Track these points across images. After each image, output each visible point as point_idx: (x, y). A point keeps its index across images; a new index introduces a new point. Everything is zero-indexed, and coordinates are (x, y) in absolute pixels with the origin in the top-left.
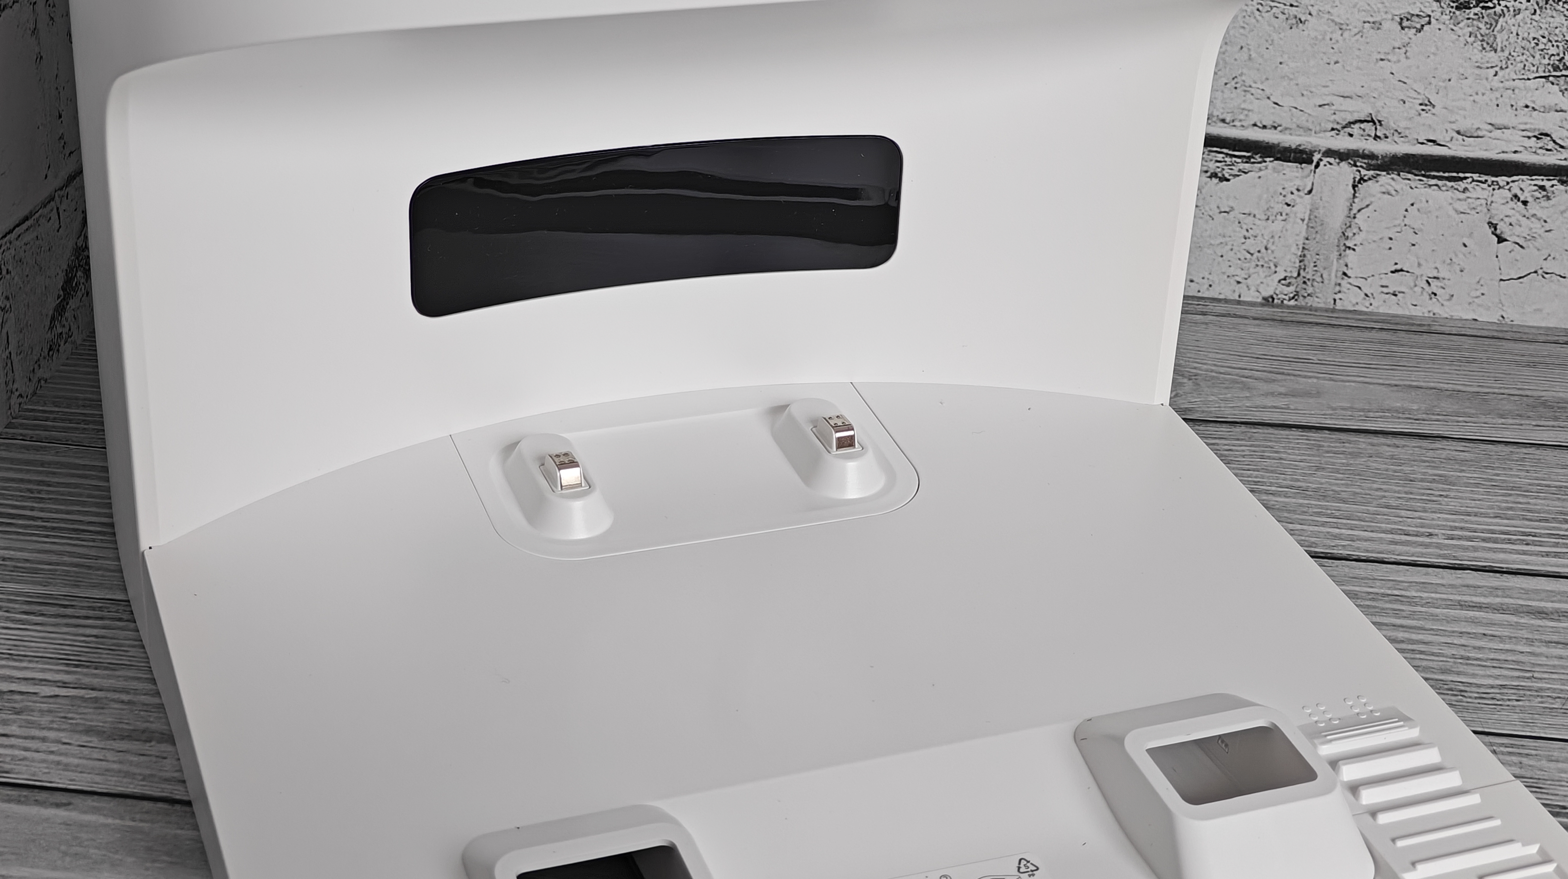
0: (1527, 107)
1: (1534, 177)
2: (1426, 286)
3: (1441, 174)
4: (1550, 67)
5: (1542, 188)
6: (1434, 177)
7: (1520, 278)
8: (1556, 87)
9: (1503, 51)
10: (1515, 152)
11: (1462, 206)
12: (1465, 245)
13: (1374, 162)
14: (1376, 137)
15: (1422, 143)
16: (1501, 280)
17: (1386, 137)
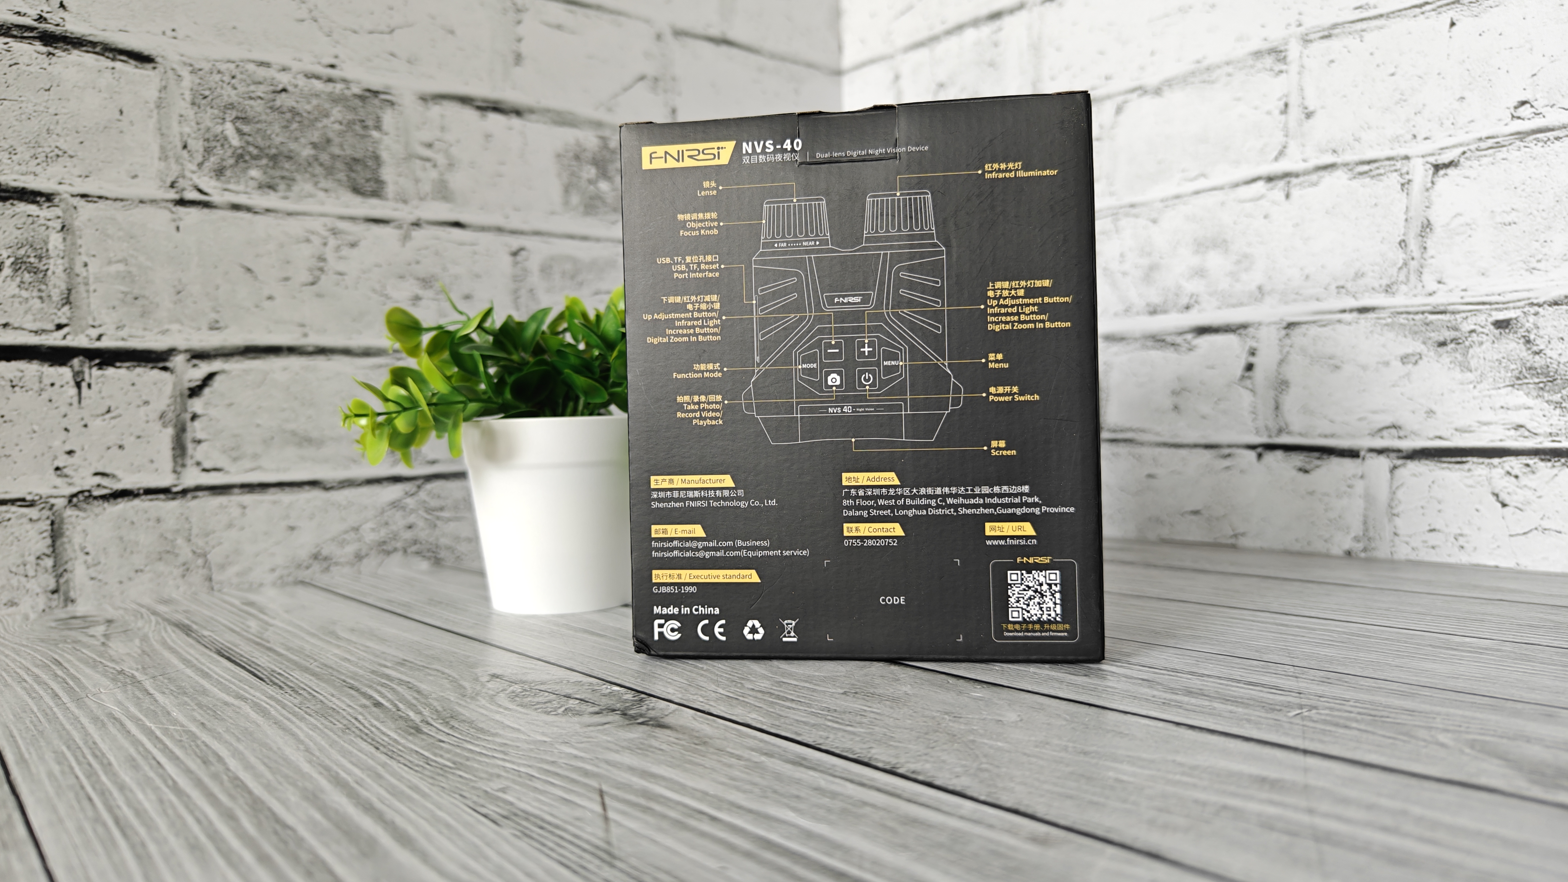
0: (1502, 407)
1: (1519, 457)
2: (1454, 540)
3: (1449, 459)
4: (1514, 379)
5: (1528, 465)
6: (1445, 462)
7: (1525, 533)
8: (1521, 393)
9: (1476, 370)
10: (1501, 440)
11: (1470, 482)
12: (1477, 510)
13: (1400, 454)
14: (1400, 437)
15: (1431, 439)
16: (1511, 536)
17: (1406, 437)
